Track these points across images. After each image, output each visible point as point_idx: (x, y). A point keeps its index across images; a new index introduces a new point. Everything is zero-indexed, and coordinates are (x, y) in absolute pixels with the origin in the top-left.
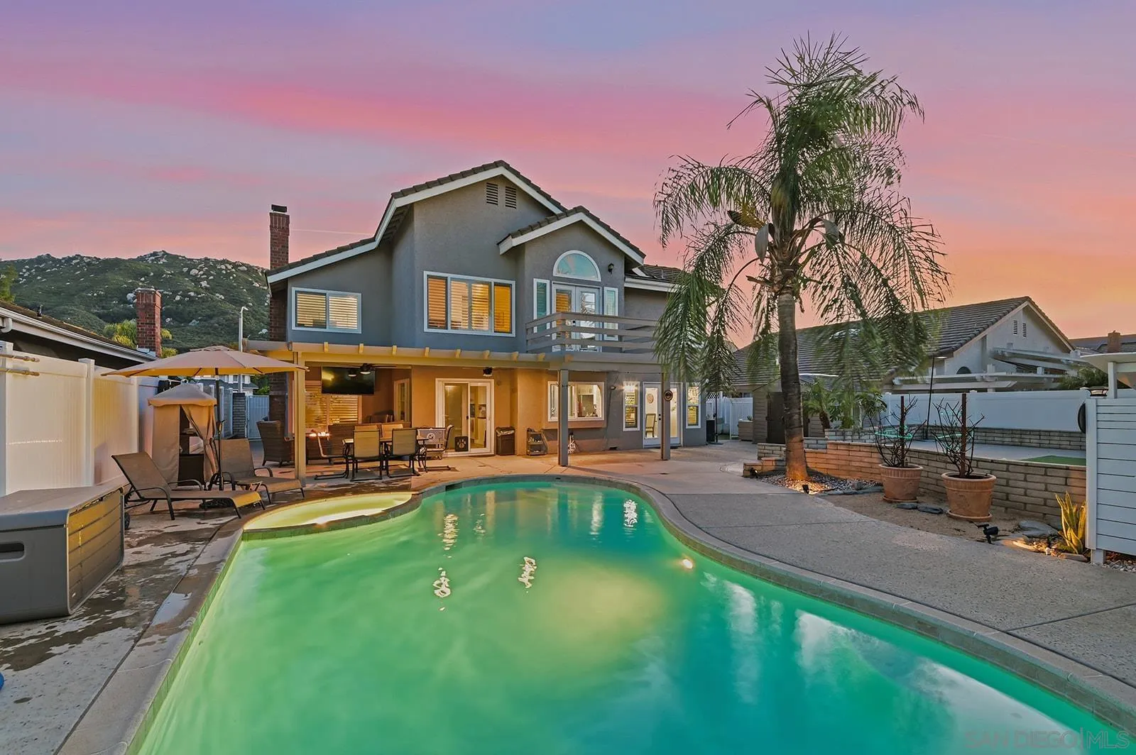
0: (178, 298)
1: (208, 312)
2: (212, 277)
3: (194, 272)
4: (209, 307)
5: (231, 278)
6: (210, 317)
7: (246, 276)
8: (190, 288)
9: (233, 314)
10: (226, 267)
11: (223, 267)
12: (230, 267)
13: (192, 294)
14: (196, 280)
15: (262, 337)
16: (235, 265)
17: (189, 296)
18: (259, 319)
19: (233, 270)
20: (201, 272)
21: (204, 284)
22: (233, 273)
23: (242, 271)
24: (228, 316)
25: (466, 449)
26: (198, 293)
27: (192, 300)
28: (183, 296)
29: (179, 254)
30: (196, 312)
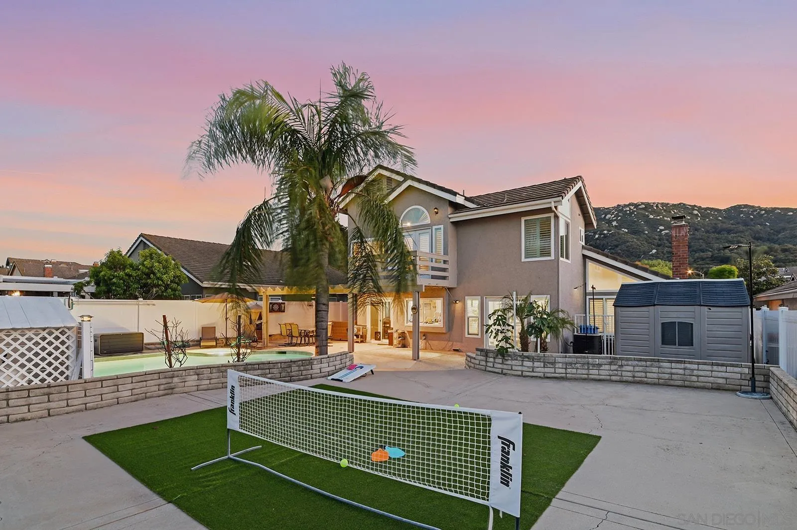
0: (597, 236)
1: (615, 243)
2: (619, 218)
3: (608, 216)
4: (616, 240)
5: (633, 215)
6: (617, 246)
7: (643, 212)
8: (604, 228)
9: (632, 242)
10: (630, 208)
11: (628, 209)
12: (632, 208)
13: (605, 232)
14: (609, 222)
15: (653, 256)
16: (636, 206)
17: (604, 234)
18: (651, 243)
19: (635, 209)
20: (613, 216)
21: (614, 223)
22: (635, 211)
23: (641, 209)
24: (628, 244)
25: (379, 339)
26: (609, 231)
27: (605, 236)
28: (600, 234)
29: (600, 207)
30: (607, 244)
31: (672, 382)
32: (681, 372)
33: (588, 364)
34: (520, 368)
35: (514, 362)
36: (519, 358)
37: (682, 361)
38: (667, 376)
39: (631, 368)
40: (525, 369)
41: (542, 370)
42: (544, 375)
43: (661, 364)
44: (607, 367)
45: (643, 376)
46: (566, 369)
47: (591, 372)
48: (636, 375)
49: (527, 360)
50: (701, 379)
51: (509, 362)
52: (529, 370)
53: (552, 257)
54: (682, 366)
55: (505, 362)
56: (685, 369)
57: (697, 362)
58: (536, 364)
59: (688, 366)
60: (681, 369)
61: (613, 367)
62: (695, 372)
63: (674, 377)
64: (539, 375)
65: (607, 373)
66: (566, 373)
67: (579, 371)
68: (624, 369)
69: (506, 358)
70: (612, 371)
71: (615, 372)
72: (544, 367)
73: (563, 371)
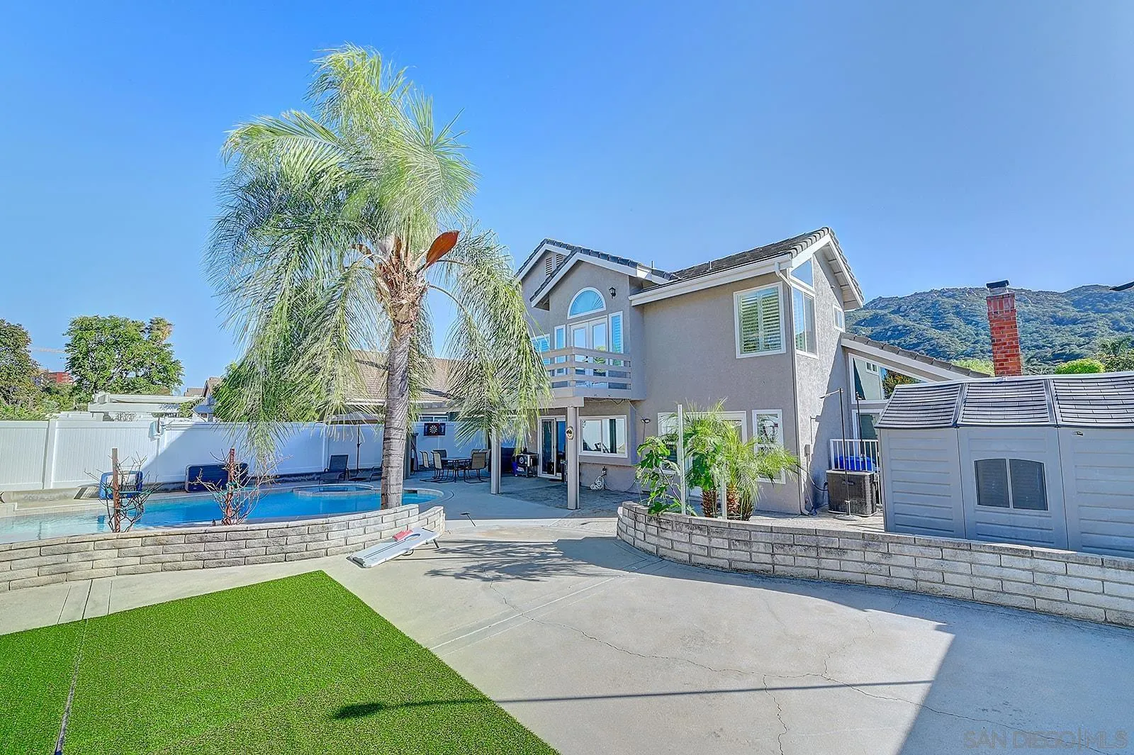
25: (553, 472)
31: (1005, 600)
32: (1026, 576)
33: (817, 547)
34: (686, 548)
35: (675, 536)
36: (684, 529)
37: (1027, 551)
38: (992, 584)
39: (909, 561)
40: (696, 550)
41: (727, 554)
42: (730, 565)
43: (977, 555)
44: (857, 555)
45: (936, 580)
46: (773, 555)
47: (825, 563)
48: (920, 576)
49: (699, 532)
50: (1075, 596)
51: (668, 535)
52: (701, 552)
53: (783, 350)
54: (1027, 563)
55: (662, 534)
56: (1033, 571)
57: (1063, 556)
58: (716, 542)
59: (1042, 564)
60: (1023, 570)
61: (871, 557)
62: (1060, 581)
63: (1008, 586)
64: (721, 563)
65: (859, 567)
66: (774, 564)
67: (800, 561)
68: (892, 561)
69: (664, 527)
70: (869, 563)
71: (874, 566)
72: (730, 549)
73: (767, 558)
